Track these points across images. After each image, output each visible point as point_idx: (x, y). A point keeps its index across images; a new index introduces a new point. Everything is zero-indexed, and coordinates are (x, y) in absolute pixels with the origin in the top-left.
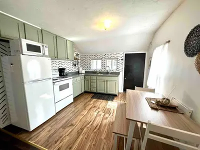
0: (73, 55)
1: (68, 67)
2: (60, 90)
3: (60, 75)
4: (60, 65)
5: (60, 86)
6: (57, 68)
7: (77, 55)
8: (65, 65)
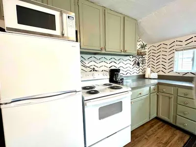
0: (136, 47)
1: (125, 67)
2: (100, 119)
3: (111, 80)
4: (113, 64)
5: (101, 109)
6: (108, 69)
7: (143, 47)
8: (121, 64)
